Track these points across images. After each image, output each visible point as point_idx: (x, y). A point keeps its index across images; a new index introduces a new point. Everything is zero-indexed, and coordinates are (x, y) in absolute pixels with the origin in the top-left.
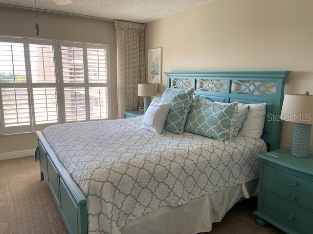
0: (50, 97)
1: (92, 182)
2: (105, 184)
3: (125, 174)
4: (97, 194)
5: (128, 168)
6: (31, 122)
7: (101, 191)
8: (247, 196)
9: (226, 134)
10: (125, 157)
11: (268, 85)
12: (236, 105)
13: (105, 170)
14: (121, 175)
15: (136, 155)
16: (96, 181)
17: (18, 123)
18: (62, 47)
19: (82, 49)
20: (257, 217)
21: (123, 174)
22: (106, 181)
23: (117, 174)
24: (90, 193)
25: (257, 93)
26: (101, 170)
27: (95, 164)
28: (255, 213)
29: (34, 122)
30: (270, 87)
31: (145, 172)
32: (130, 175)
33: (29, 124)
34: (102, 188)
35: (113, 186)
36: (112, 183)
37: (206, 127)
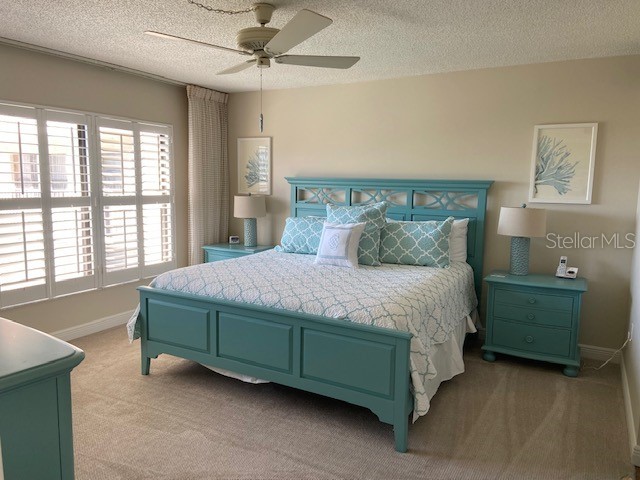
8: (474, 331)
9: (446, 258)
11: (464, 197)
12: (452, 221)
17: (27, 281)
18: (102, 129)
19: (131, 133)
20: (485, 352)
25: (449, 208)
28: (483, 348)
29: (53, 276)
30: (467, 199)
33: (44, 281)
37: (417, 252)
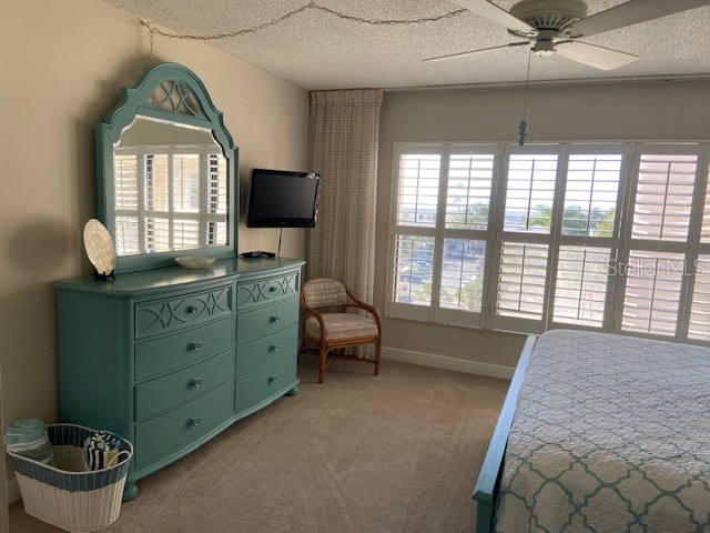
0: (596, 268)
1: (525, 469)
2: (549, 485)
3: (610, 486)
4: (527, 500)
5: (629, 476)
6: (544, 315)
7: (534, 495)
10: (642, 447)
13: (566, 454)
14: (598, 484)
15: (679, 456)
16: (531, 469)
17: (519, 311)
18: (643, 156)
21: (605, 485)
22: (554, 480)
23: (588, 476)
24: (512, 489)
26: (557, 452)
27: (556, 433)
29: (551, 316)
31: (676, 508)
32: (624, 496)
33: (540, 318)
34: (539, 492)
35: (571, 502)
36: (567, 492)
